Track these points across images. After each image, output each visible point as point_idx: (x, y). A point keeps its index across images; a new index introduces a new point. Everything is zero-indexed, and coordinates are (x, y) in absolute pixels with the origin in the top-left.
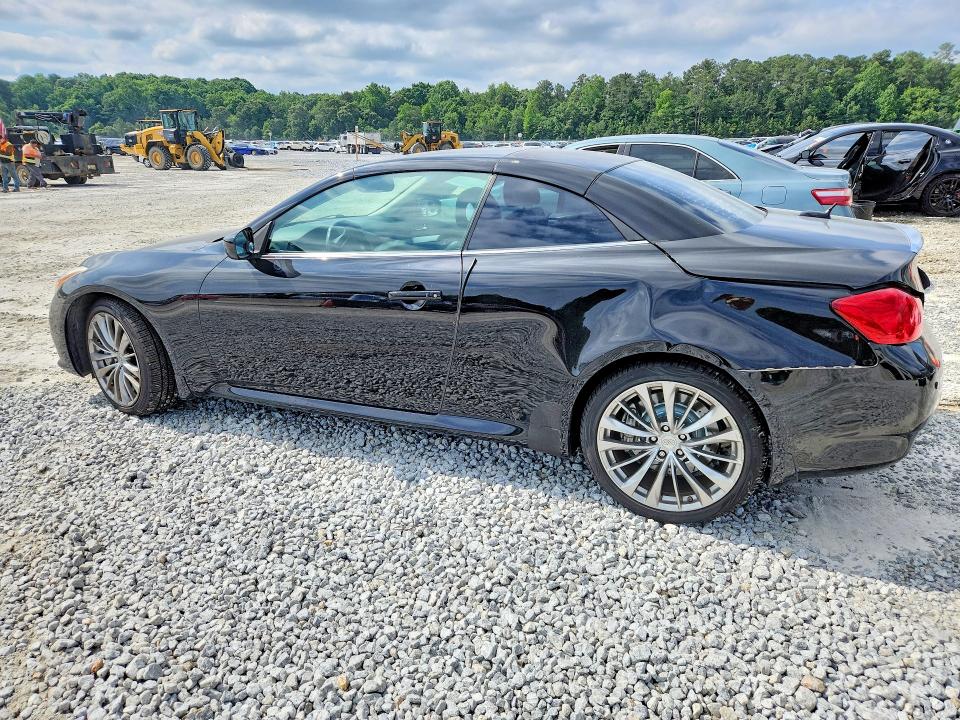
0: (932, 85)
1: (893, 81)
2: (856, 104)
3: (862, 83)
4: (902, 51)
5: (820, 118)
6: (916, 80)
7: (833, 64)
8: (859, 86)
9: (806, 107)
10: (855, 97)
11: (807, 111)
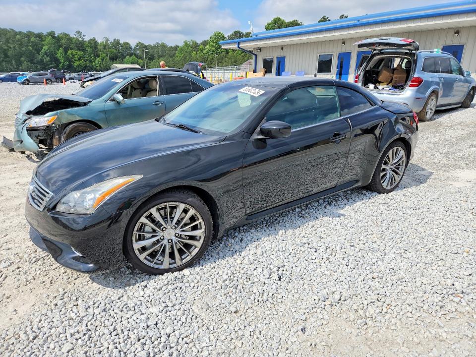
0: (78, 50)
1: (61, 46)
2: (47, 56)
3: (46, 46)
4: (60, 33)
5: (31, 63)
6: (71, 47)
7: (28, 35)
8: (46, 47)
9: (21, 57)
10: (46, 53)
11: (23, 59)
